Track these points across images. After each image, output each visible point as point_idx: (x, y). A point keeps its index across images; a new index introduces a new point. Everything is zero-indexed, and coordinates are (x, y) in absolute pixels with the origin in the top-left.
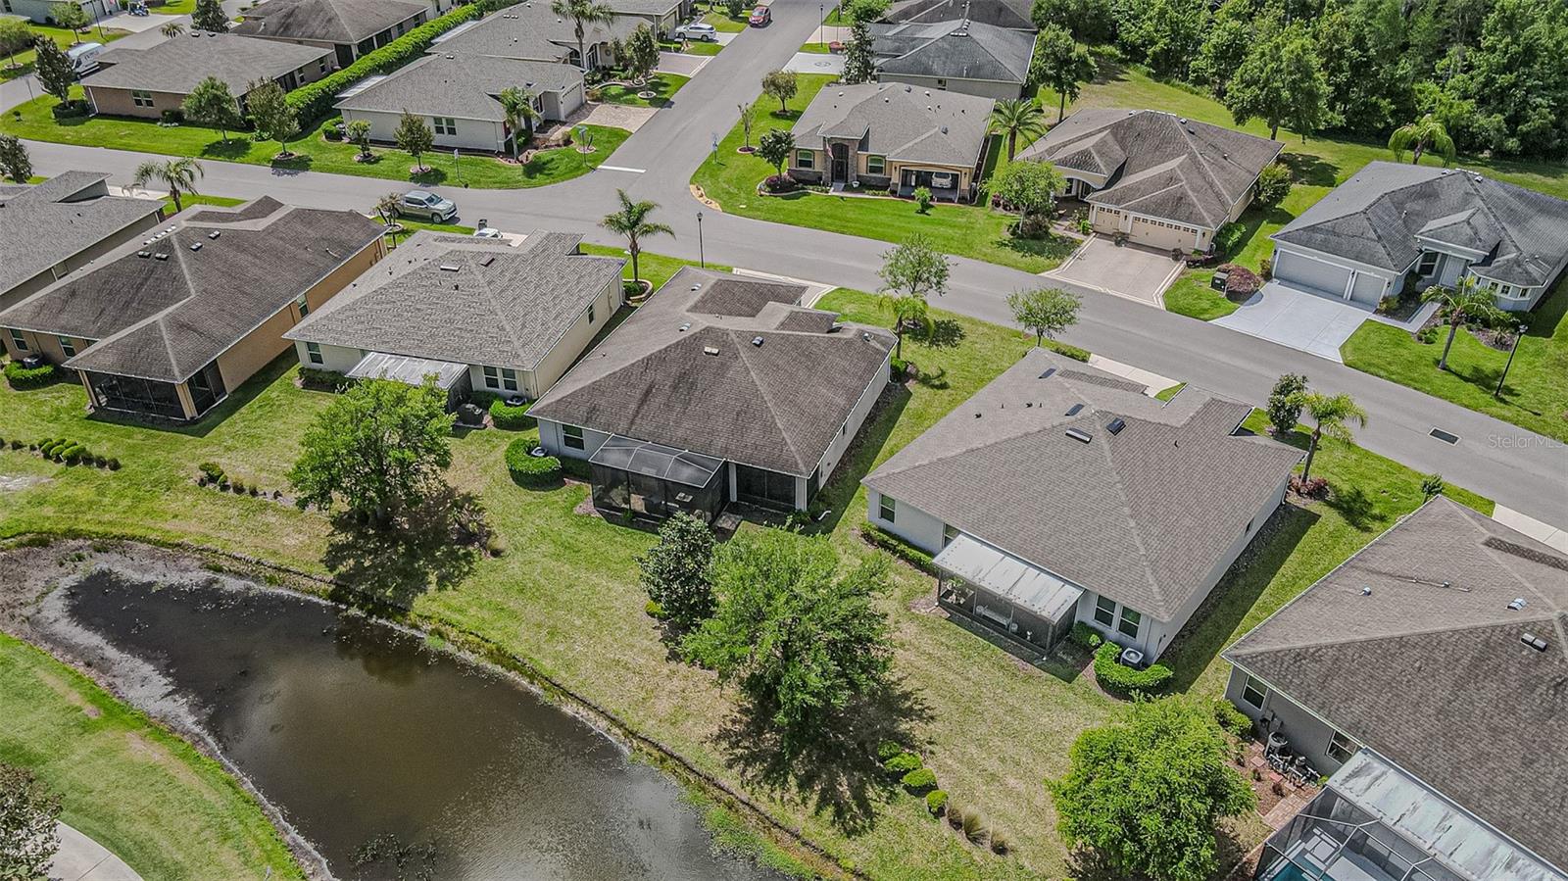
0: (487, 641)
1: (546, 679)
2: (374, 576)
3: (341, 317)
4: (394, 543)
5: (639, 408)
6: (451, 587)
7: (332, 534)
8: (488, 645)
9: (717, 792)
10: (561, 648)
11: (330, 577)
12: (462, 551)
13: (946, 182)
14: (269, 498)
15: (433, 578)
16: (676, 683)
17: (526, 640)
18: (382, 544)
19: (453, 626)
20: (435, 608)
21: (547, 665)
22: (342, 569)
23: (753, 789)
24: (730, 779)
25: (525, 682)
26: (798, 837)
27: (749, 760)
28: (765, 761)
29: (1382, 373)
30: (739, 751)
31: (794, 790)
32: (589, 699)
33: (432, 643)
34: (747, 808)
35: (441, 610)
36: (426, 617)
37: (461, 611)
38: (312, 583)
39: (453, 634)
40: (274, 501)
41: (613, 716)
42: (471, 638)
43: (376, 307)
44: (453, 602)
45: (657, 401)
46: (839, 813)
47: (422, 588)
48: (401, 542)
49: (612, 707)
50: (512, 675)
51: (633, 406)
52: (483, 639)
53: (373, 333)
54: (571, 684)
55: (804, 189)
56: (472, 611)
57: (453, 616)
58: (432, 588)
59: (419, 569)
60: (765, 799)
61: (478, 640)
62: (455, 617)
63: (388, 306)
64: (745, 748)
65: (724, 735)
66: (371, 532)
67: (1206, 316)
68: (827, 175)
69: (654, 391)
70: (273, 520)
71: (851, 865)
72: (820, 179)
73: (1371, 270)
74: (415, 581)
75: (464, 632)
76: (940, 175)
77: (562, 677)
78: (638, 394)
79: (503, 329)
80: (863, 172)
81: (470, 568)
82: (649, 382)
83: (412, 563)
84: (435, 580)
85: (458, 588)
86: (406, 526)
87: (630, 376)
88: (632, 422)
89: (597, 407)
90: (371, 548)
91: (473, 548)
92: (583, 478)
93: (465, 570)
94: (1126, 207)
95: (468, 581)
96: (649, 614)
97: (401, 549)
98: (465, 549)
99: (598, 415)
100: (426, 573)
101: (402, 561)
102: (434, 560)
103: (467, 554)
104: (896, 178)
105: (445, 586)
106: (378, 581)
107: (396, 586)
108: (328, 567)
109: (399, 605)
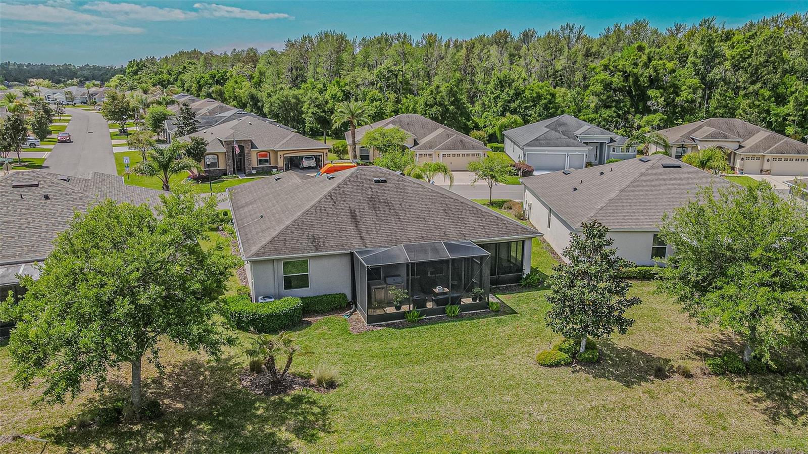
5: (357, 227)
6: (322, 434)
12: (287, 399)
13: (312, 163)
16: (669, 400)
18: (167, 433)
44: (345, 446)
45: (368, 219)
48: (194, 422)
51: (351, 228)
55: (220, 178)
58: (297, 444)
59: (254, 435)
69: (358, 214)
72: (224, 172)
73: (575, 151)
76: (308, 158)
78: (346, 218)
80: (255, 164)
81: (320, 408)
82: (347, 209)
83: (237, 434)
84: (292, 436)
85: (333, 429)
86: (179, 405)
87: (325, 210)
88: (361, 238)
89: (316, 237)
90: (157, 443)
91: (297, 391)
92: (322, 313)
93: (316, 410)
94: (437, 149)
95: (337, 421)
96: (551, 366)
97: (205, 427)
98: (289, 395)
99: (324, 242)
100: (271, 434)
101: (219, 438)
102: (264, 420)
103: (298, 400)
104: (281, 163)
105: (313, 435)
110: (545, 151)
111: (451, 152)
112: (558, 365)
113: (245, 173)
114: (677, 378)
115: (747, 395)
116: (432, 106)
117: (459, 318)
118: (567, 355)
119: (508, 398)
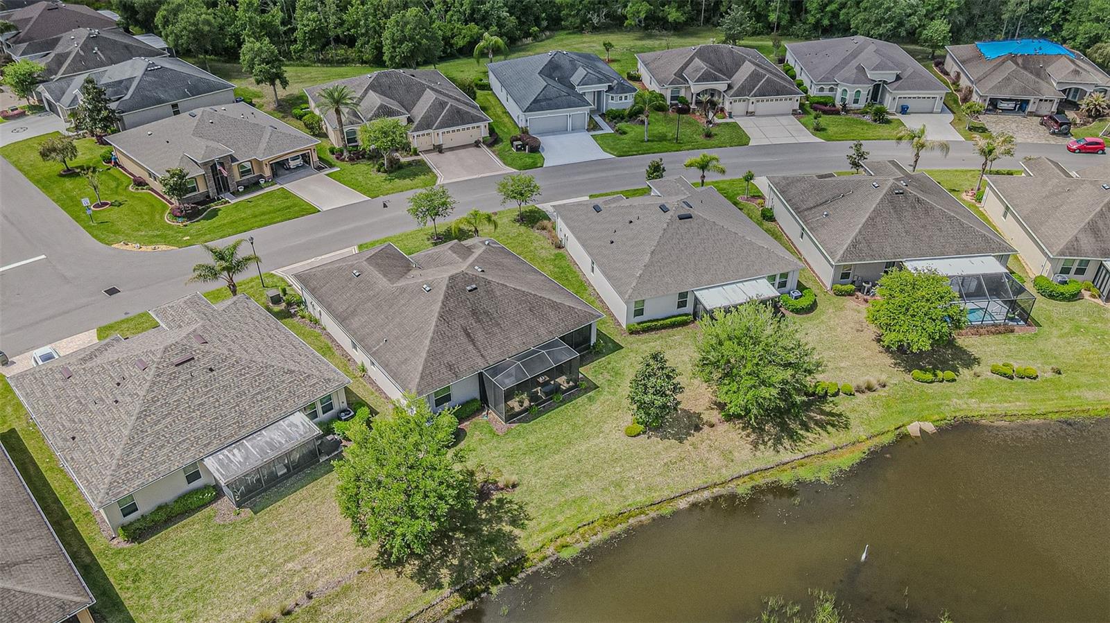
0: (592, 522)
1: (651, 505)
2: (473, 562)
3: (135, 456)
4: (450, 539)
5: (475, 345)
6: (526, 522)
7: (399, 573)
8: (596, 524)
9: (788, 466)
10: (633, 486)
11: (446, 591)
12: (494, 503)
14: (306, 604)
15: (507, 528)
16: (704, 447)
17: (612, 500)
19: (562, 536)
20: (538, 540)
21: (641, 499)
22: (446, 581)
23: (798, 450)
24: (785, 456)
25: (643, 517)
26: (836, 449)
27: (778, 441)
28: (783, 437)
29: (635, 153)
30: (770, 443)
31: (808, 434)
32: (685, 491)
33: (566, 554)
34: (806, 459)
35: (543, 536)
36: (541, 547)
37: (555, 525)
39: (568, 539)
40: (313, 602)
41: (706, 486)
42: (581, 530)
43: (156, 428)
44: (543, 525)
45: (480, 336)
46: (833, 426)
47: (512, 539)
49: (699, 483)
50: (631, 521)
52: (589, 524)
53: (184, 446)
54: (666, 494)
55: (208, 208)
56: (561, 519)
57: (554, 532)
58: (517, 532)
59: (490, 533)
60: (807, 448)
61: (586, 527)
62: (558, 530)
63: (168, 420)
64: (770, 439)
65: (755, 445)
67: (539, 165)
68: (212, 193)
69: (470, 331)
70: (338, 608)
71: (865, 437)
72: (208, 196)
73: (577, 111)
74: (499, 541)
75: (573, 532)
77: (656, 496)
78: (463, 339)
79: (292, 372)
80: (238, 178)
81: (516, 504)
82: (460, 328)
83: (481, 535)
84: (511, 528)
85: (532, 517)
87: (445, 333)
89: (450, 363)
90: (441, 553)
91: (496, 495)
92: (467, 418)
93: (516, 507)
95: (530, 510)
96: (635, 436)
97: (458, 535)
98: (493, 500)
100: (499, 529)
101: (472, 539)
102: (489, 521)
103: (500, 501)
104: (267, 172)
105: (522, 524)
106: (480, 562)
107: (495, 553)
108: (435, 588)
109: (516, 559)
110: (547, 114)
111: (450, 129)
112: (639, 434)
113: (229, 191)
114: (706, 428)
117: (563, 402)
118: (641, 426)
119: (618, 469)
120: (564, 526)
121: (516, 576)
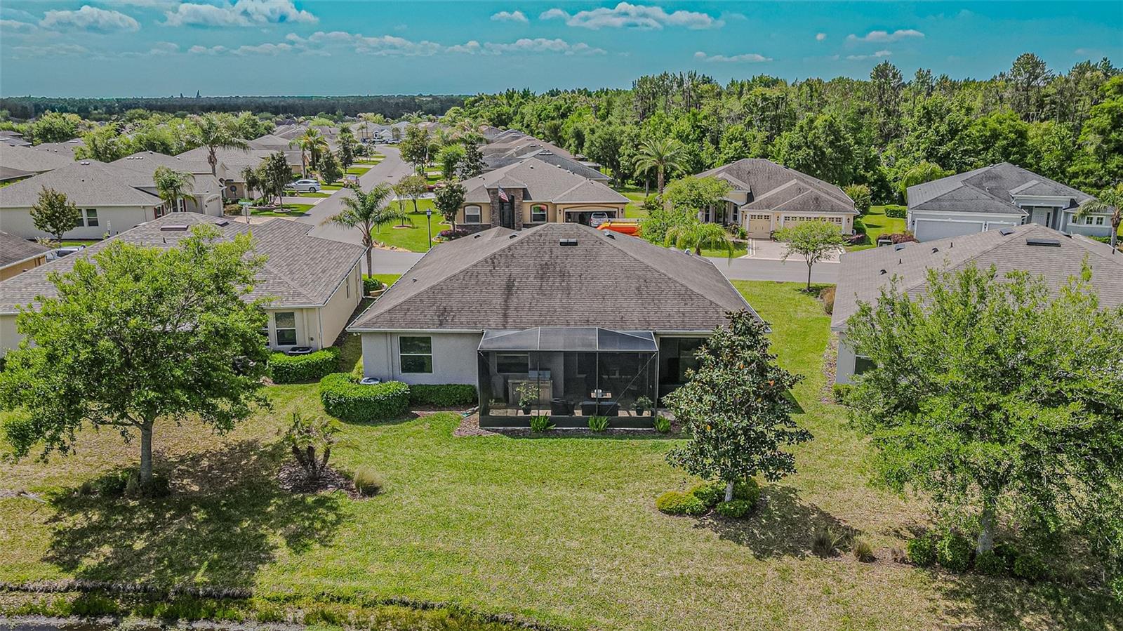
0: (425, 607)
2: (160, 560)
5: (506, 301)
6: (314, 545)
7: (56, 519)
8: (428, 615)
10: (570, 583)
11: (67, 580)
12: (310, 500)
15: (276, 539)
16: (806, 585)
17: (501, 587)
18: (158, 515)
21: (562, 615)
22: (88, 564)
35: (314, 580)
36: (287, 599)
37: (352, 574)
38: (28, 597)
42: (390, 610)
44: (331, 565)
45: (525, 293)
47: (262, 558)
48: (194, 507)
51: (498, 302)
56: (376, 569)
57: (340, 584)
58: (283, 552)
59: (245, 534)
62: (346, 586)
66: (132, 503)
69: (516, 284)
75: (373, 604)
78: (498, 288)
80: (528, 219)
81: (337, 515)
82: (505, 278)
83: (228, 529)
84: (282, 542)
85: (332, 544)
86: (196, 488)
87: (477, 276)
88: (505, 316)
89: (448, 309)
90: (141, 524)
91: (328, 492)
92: (439, 406)
93: (330, 517)
94: (777, 210)
96: (670, 513)
97: (200, 515)
98: (315, 495)
99: (454, 316)
100: (262, 536)
101: (206, 529)
102: (266, 518)
103: (321, 502)
105: (305, 546)
106: (171, 565)
107: (209, 565)
108: (61, 565)
109: (225, 591)
110: (947, 217)
111: (798, 214)
112: (680, 512)
114: (849, 558)
115: (942, 603)
116: (799, 148)
117: (604, 434)
118: (701, 502)
119: (574, 544)
120: (366, 585)
121: (191, 620)
